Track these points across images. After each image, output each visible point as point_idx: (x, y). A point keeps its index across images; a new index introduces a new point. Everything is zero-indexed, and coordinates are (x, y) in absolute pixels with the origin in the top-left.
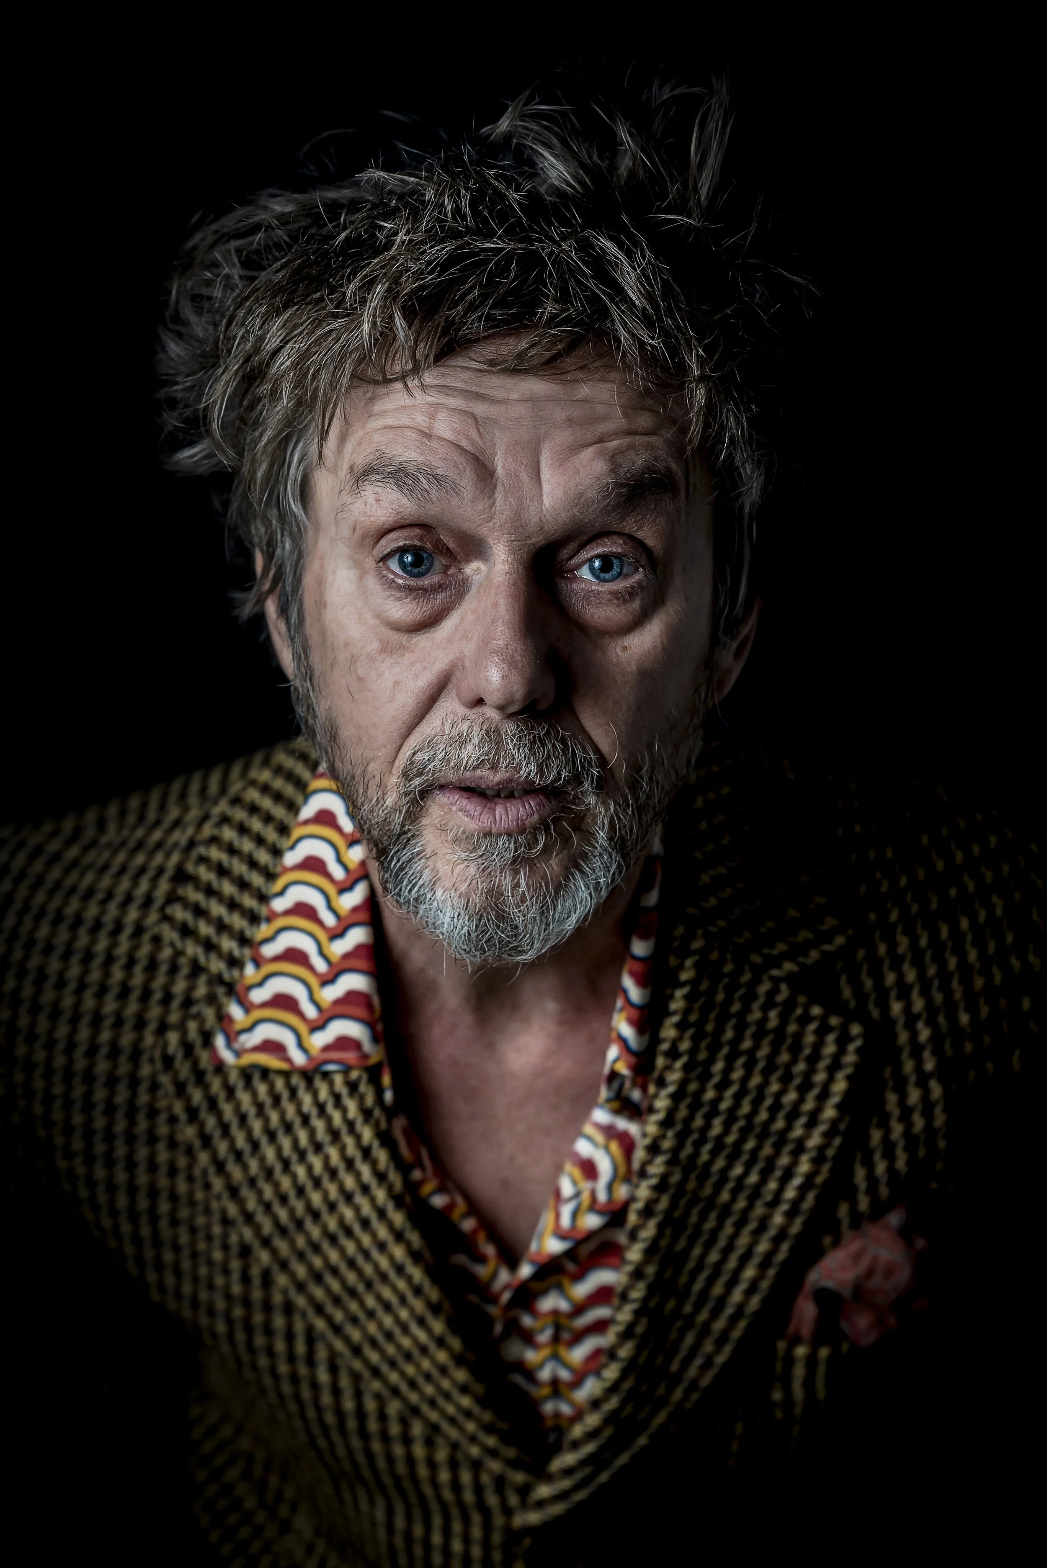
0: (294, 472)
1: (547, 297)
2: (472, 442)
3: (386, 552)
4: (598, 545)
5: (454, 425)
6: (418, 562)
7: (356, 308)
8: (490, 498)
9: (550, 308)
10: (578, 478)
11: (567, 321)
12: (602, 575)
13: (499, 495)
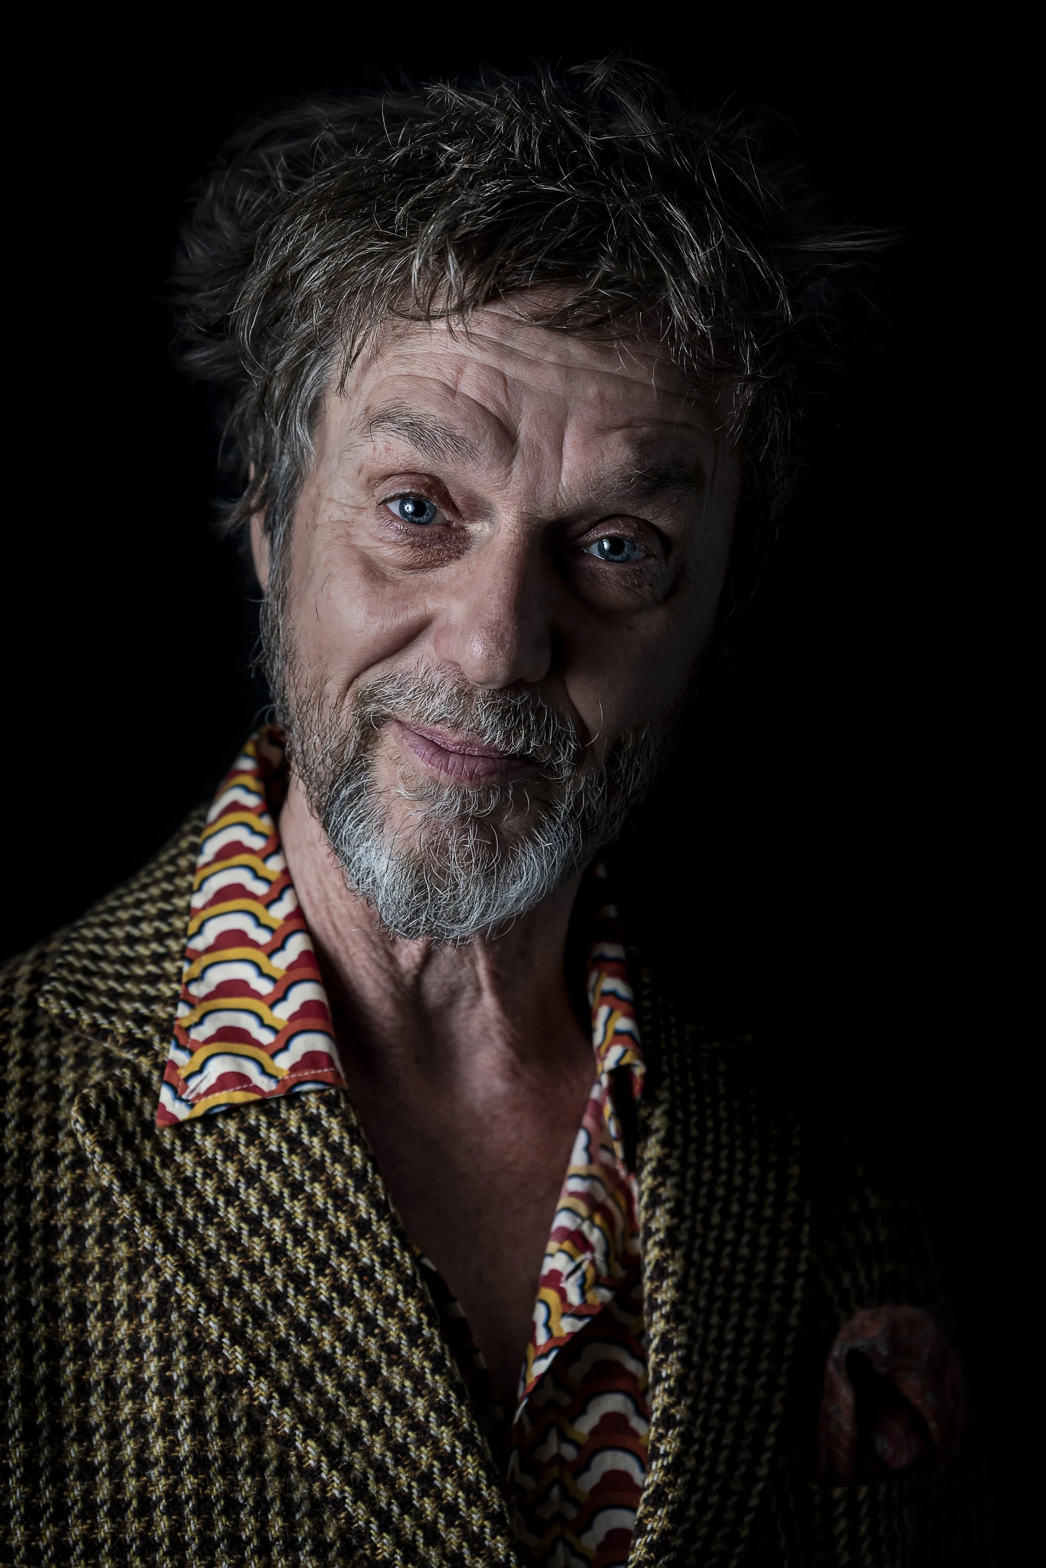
0: (308, 392)
1: (604, 253)
2: (498, 404)
3: (389, 496)
4: (610, 526)
5: (482, 383)
6: (420, 509)
7: (404, 232)
8: (507, 467)
9: (606, 266)
10: (601, 462)
11: (619, 283)
12: (611, 557)
13: (517, 466)
